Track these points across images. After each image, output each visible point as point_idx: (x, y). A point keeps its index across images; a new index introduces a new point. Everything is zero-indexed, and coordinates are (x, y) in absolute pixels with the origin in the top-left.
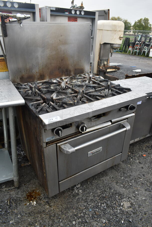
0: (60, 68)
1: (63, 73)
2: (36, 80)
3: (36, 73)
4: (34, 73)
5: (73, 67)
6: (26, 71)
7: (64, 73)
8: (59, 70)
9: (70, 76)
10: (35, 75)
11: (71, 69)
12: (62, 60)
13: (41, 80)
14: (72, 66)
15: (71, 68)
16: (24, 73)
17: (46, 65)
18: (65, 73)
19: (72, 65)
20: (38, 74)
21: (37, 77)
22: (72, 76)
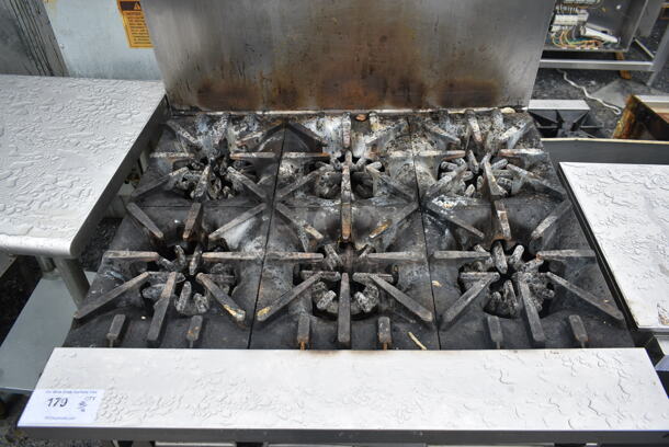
0: (372, 70)
1: (385, 91)
2: (261, 106)
3: (261, 81)
4: (253, 80)
5: (437, 73)
6: (218, 68)
7: (389, 94)
8: (364, 77)
9: (420, 108)
10: (259, 85)
11: (426, 83)
12: (384, 39)
13: (284, 110)
14: (431, 67)
15: (427, 77)
16: (211, 76)
17: (306, 55)
18: (393, 92)
19: (435, 67)
20: (271, 86)
21: (265, 95)
22: (429, 110)
